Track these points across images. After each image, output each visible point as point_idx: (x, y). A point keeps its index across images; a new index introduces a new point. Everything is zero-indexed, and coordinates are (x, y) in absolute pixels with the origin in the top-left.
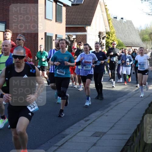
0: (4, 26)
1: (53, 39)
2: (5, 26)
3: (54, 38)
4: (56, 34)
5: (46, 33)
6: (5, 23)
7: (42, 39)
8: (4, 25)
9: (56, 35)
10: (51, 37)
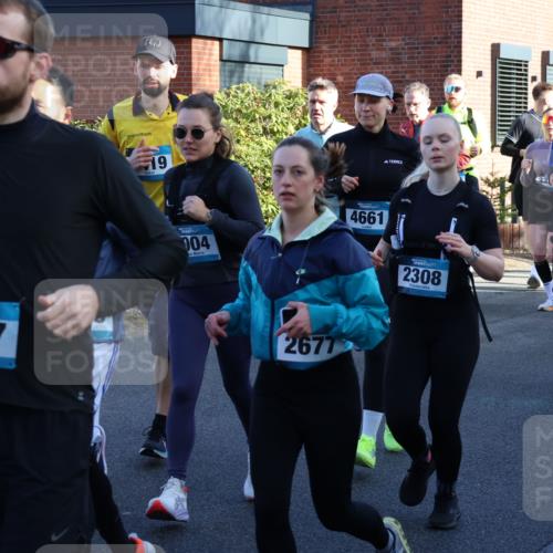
0: (307, 23)
1: (530, 74)
2: (311, 22)
3: (534, 69)
4: (546, 49)
5: (496, 48)
6: (310, 7)
7: (479, 74)
8: (307, 16)
9: (545, 56)
10: (521, 66)
